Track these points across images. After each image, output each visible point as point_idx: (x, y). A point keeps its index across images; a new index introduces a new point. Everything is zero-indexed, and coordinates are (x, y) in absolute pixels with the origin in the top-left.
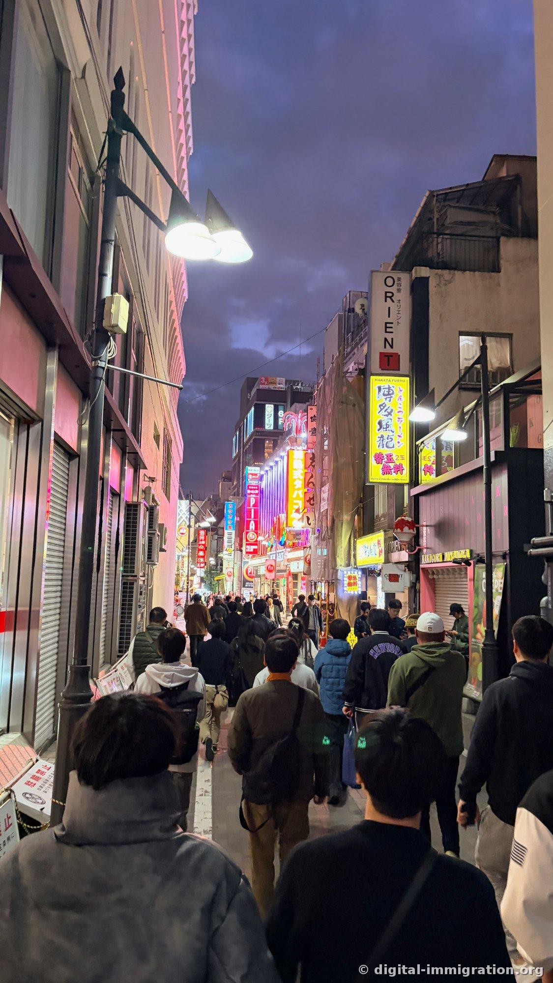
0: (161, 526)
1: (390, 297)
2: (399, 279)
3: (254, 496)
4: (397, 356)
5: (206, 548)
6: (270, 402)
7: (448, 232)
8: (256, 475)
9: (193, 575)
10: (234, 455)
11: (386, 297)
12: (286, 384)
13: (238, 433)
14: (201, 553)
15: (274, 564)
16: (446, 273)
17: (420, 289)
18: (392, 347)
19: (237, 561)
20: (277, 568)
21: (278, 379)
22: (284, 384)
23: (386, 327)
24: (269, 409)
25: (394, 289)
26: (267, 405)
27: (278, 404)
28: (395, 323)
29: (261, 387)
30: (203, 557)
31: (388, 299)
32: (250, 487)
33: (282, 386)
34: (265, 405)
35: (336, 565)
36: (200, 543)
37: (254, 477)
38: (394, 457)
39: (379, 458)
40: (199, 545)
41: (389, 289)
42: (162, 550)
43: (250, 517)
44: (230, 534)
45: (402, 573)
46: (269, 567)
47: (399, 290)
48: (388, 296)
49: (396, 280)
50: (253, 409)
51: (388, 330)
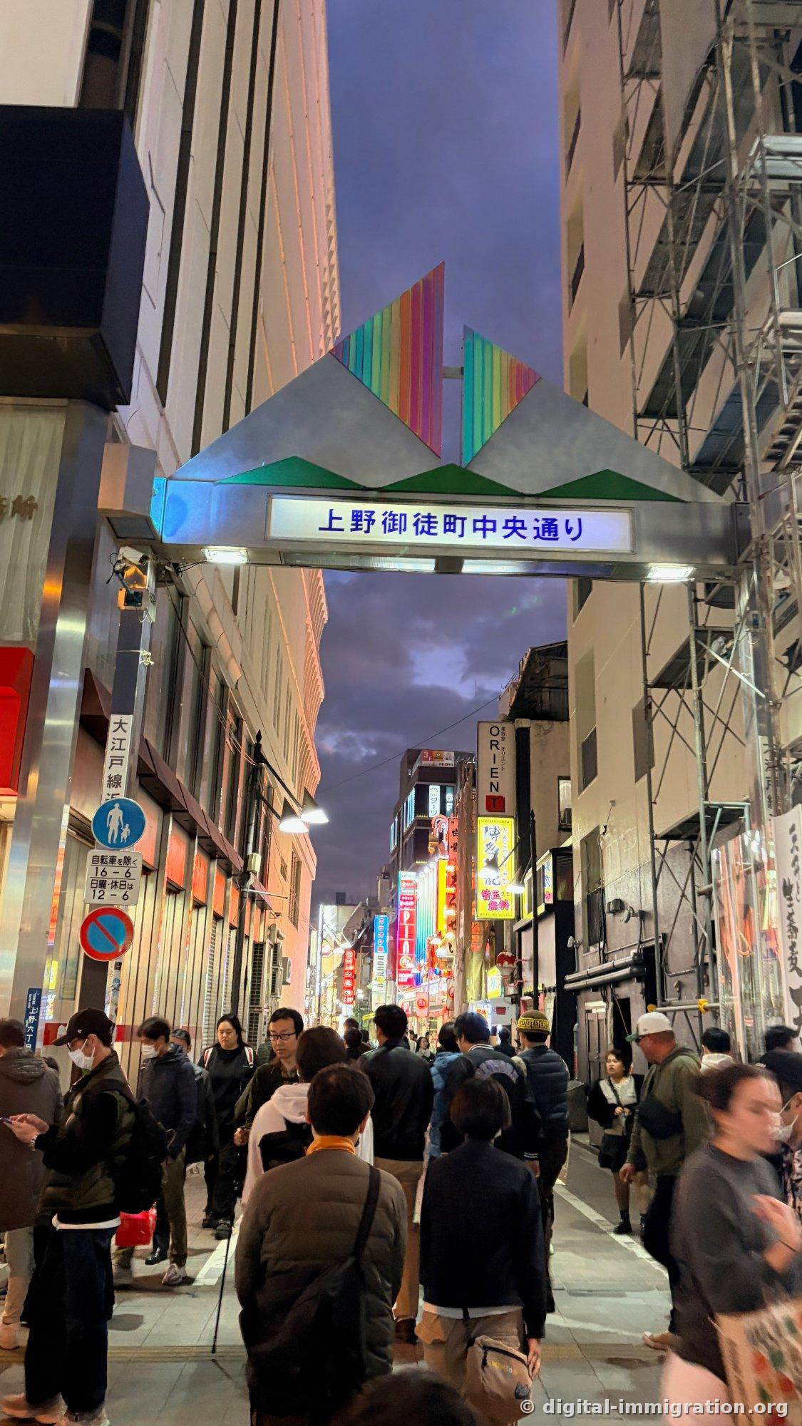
0: (285, 960)
1: (496, 745)
2: (503, 729)
3: (408, 909)
4: (502, 799)
5: (355, 976)
6: (435, 781)
7: (547, 685)
8: (411, 882)
9: (338, 1013)
10: (392, 848)
11: (492, 745)
12: (455, 760)
13: (396, 820)
14: (348, 983)
15: (426, 999)
16: (545, 724)
17: (522, 739)
18: (497, 790)
19: (390, 993)
20: (431, 1004)
21: (445, 753)
22: (453, 759)
23: (492, 773)
24: (434, 791)
25: (498, 738)
26: (431, 787)
27: (446, 784)
28: (500, 768)
29: (425, 763)
30: (351, 988)
31: (494, 747)
32: (403, 898)
33: (449, 761)
34: (428, 786)
35: (466, 999)
36: (347, 968)
37: (408, 884)
38: (500, 893)
39: (486, 894)
40: (346, 971)
41: (494, 738)
42: (285, 983)
43: (404, 937)
44: (381, 958)
45: (510, 1006)
46: (421, 1002)
47: (503, 739)
48: (494, 744)
49: (500, 729)
50: (413, 792)
51: (494, 775)
